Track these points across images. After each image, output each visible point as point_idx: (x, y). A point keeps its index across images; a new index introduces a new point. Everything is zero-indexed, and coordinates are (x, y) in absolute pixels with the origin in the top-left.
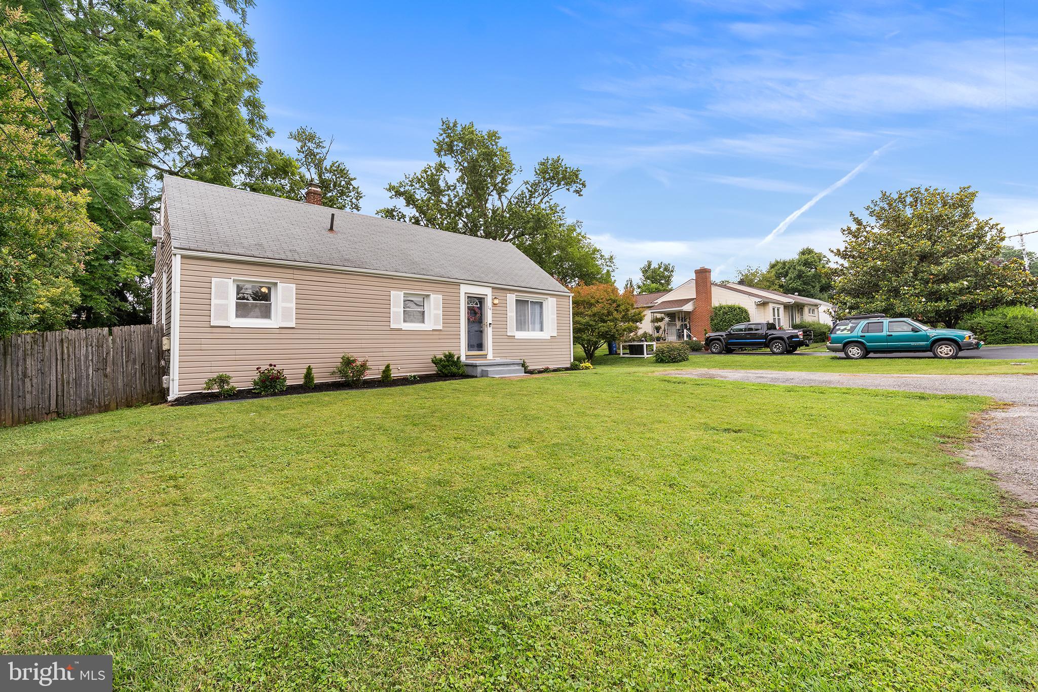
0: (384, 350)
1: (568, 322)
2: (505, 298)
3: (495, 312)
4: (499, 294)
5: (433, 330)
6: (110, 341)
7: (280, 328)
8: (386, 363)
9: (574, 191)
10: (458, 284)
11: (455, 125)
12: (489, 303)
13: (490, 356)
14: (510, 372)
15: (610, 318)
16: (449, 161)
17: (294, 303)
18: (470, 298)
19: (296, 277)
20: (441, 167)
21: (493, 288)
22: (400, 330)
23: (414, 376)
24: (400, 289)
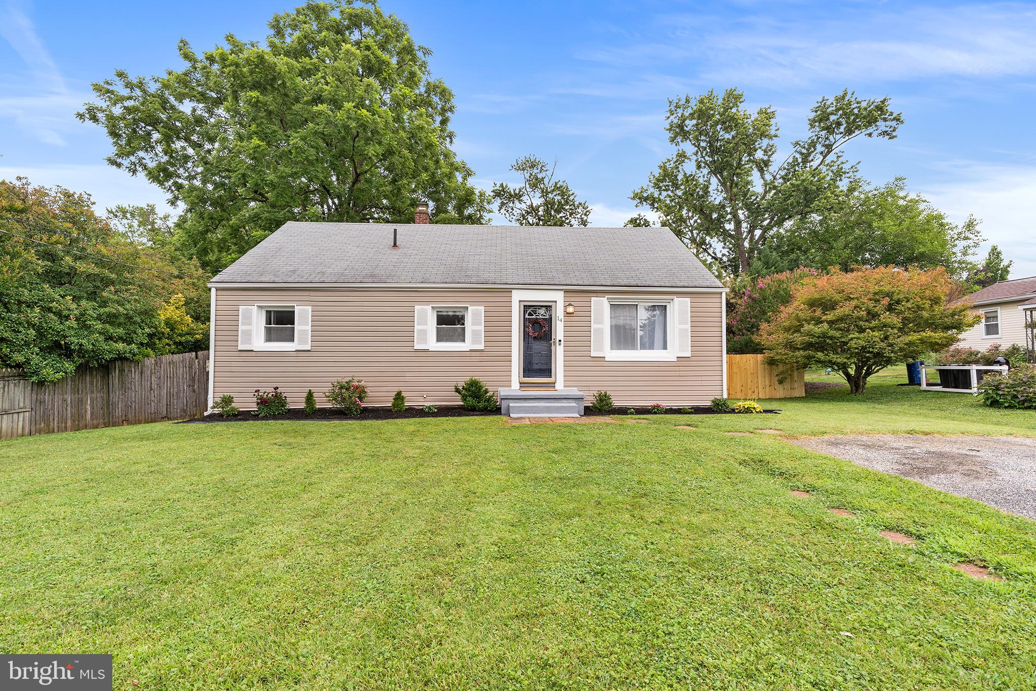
0: (407, 374)
1: (718, 334)
2: (587, 304)
3: (569, 324)
4: (576, 299)
5: (471, 351)
6: (197, 363)
7: (296, 351)
8: (397, 389)
9: (880, 134)
10: (509, 291)
11: (687, 101)
12: (559, 312)
13: (560, 385)
14: (558, 410)
15: (874, 323)
16: (688, 147)
17: (310, 325)
18: (529, 308)
19: (312, 298)
20: (682, 156)
21: (566, 291)
22: (427, 351)
23: (429, 408)
24: (427, 302)
